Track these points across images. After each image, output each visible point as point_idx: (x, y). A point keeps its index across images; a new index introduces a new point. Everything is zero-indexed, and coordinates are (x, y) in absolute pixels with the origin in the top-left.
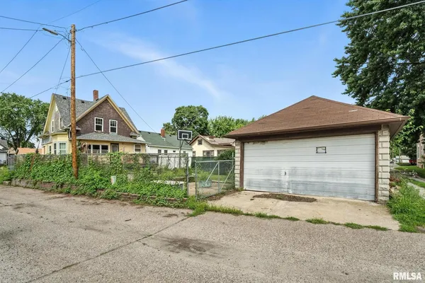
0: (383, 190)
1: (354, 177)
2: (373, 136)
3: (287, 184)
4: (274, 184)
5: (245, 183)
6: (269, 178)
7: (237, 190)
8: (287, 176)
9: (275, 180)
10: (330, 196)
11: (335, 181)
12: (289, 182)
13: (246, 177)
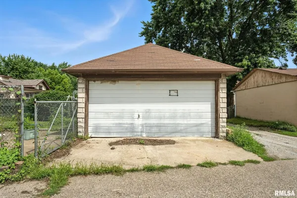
0: (223, 128)
1: (200, 117)
2: (213, 82)
3: (140, 128)
4: (127, 129)
5: (90, 129)
6: (121, 122)
7: (82, 139)
8: (140, 119)
9: (127, 124)
10: (181, 136)
11: (186, 122)
12: (142, 125)
13: (91, 122)
